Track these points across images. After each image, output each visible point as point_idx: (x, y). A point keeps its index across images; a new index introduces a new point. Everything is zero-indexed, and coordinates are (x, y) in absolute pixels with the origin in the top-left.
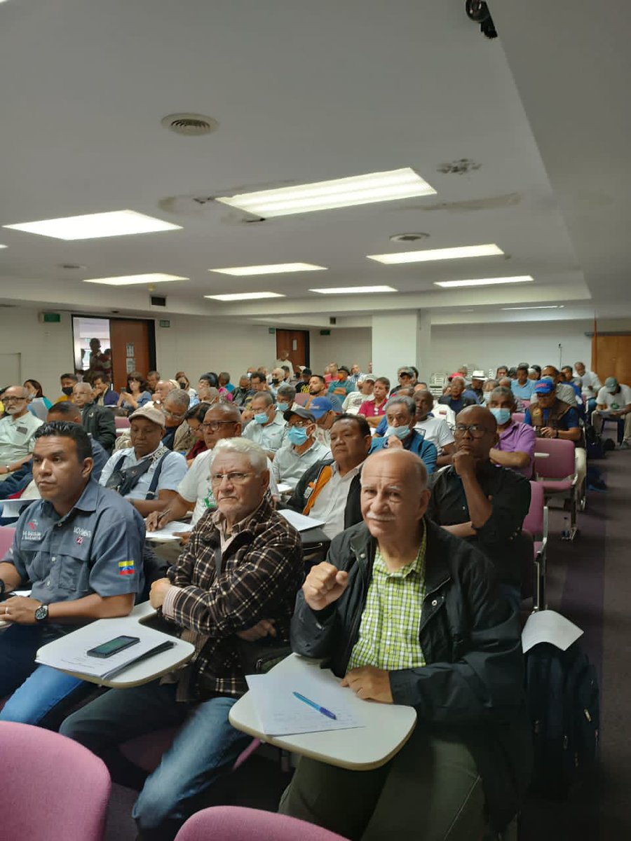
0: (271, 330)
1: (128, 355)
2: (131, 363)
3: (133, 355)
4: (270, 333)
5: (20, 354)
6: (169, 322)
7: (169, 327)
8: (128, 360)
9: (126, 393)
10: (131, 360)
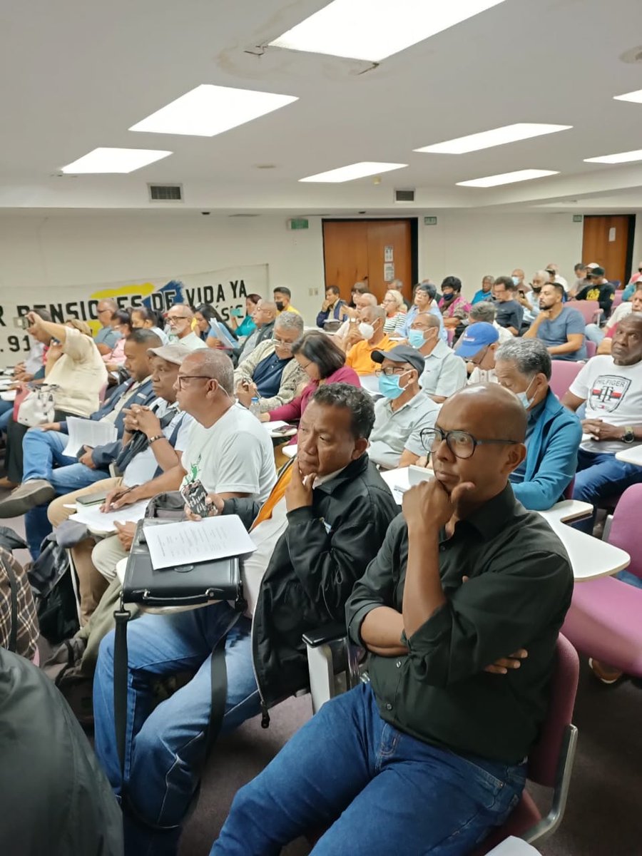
0: (576, 218)
1: (386, 260)
2: (389, 268)
3: (392, 260)
4: (575, 221)
5: (267, 265)
6: (436, 218)
7: (435, 224)
8: (386, 266)
9: (346, 307)
10: (390, 265)
